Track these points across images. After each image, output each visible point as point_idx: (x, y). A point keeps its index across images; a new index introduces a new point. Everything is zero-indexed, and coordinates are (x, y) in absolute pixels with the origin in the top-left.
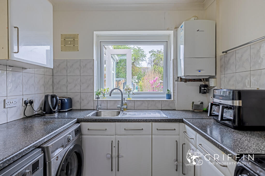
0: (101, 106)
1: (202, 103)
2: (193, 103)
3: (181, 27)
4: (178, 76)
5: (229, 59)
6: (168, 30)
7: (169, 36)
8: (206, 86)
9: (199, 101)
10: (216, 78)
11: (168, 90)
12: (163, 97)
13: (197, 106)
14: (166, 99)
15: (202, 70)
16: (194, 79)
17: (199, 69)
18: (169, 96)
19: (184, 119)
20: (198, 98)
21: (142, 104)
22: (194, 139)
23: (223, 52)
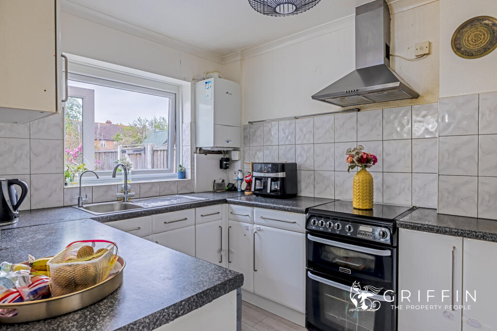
0: (86, 198)
1: (223, 181)
2: (215, 181)
3: (206, 83)
4: (197, 147)
5: (255, 131)
6: (184, 79)
7: (179, 86)
8: (228, 160)
9: (220, 179)
10: (239, 151)
11: (180, 166)
12: (173, 177)
13: (219, 185)
14: (177, 179)
15: (230, 141)
16: (213, 151)
17: (228, 139)
18: (183, 174)
19: (227, 199)
20: (219, 176)
21: (151, 188)
22: (250, 215)
23: (249, 123)
